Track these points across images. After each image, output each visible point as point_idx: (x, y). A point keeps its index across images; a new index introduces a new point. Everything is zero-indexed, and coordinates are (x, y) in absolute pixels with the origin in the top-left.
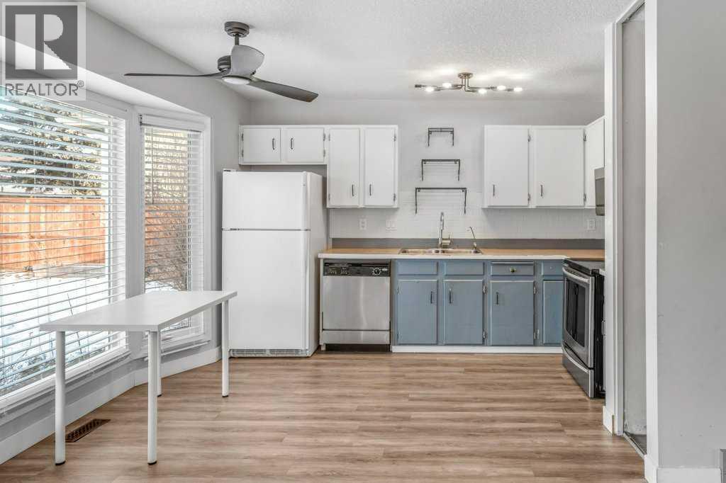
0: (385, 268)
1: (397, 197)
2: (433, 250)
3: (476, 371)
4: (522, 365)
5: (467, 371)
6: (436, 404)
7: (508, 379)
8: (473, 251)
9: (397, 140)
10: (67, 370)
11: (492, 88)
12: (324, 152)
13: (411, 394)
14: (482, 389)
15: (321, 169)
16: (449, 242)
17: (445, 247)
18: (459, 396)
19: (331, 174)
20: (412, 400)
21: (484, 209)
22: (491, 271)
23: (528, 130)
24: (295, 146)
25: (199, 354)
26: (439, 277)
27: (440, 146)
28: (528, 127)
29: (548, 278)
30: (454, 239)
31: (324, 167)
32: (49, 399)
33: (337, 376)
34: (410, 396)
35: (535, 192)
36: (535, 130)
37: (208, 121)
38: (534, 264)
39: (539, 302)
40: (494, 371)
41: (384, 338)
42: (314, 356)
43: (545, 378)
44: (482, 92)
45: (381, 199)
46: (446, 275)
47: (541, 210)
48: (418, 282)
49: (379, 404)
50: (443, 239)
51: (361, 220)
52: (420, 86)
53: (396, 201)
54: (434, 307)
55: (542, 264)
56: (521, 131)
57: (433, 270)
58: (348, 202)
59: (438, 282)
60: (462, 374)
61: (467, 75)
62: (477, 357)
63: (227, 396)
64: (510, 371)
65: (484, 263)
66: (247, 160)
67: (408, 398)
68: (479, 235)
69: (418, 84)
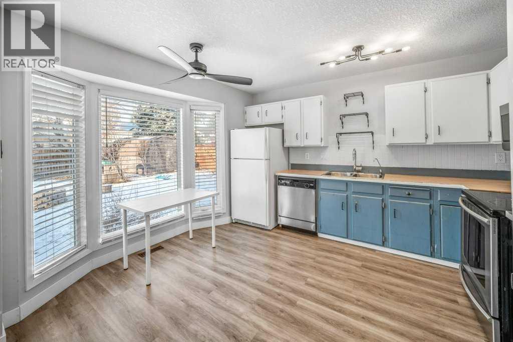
0: (312, 184)
1: (323, 139)
2: (349, 174)
3: (369, 269)
4: (415, 273)
5: (363, 266)
6: (323, 295)
7: (398, 286)
8: (378, 175)
9: (322, 105)
10: (128, 228)
11: (380, 52)
12: (282, 116)
13: (310, 278)
14: (368, 291)
15: (280, 125)
16: (361, 168)
17: (359, 171)
18: (344, 292)
19: (286, 128)
20: (308, 284)
21: (387, 146)
22: (389, 192)
23: (425, 83)
24: (268, 114)
25: (220, 219)
26: (348, 193)
27: (355, 105)
28: (424, 81)
29: (443, 203)
30: (364, 167)
31: (282, 124)
32: (119, 241)
33: (275, 248)
34: (308, 280)
35: (432, 132)
36: (431, 83)
37: (223, 105)
38: (431, 191)
39: (436, 222)
40: (386, 273)
41: (312, 227)
42: (274, 230)
43: (438, 296)
44: (374, 58)
45: (314, 141)
46: (353, 192)
47: (437, 146)
48: (333, 195)
49: (283, 281)
50: (357, 166)
51: (306, 154)
52: (323, 64)
53: (323, 142)
54: (344, 212)
55: (439, 191)
56: (418, 85)
57: (343, 187)
58: (295, 143)
59: (347, 195)
60: (358, 269)
61: (359, 48)
62: (378, 254)
63: (215, 247)
64: (402, 277)
65: (383, 186)
66: (248, 124)
67: (306, 281)
68: (384, 165)
69: (322, 62)
